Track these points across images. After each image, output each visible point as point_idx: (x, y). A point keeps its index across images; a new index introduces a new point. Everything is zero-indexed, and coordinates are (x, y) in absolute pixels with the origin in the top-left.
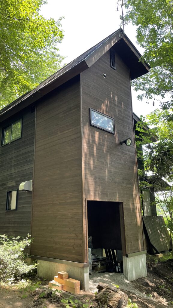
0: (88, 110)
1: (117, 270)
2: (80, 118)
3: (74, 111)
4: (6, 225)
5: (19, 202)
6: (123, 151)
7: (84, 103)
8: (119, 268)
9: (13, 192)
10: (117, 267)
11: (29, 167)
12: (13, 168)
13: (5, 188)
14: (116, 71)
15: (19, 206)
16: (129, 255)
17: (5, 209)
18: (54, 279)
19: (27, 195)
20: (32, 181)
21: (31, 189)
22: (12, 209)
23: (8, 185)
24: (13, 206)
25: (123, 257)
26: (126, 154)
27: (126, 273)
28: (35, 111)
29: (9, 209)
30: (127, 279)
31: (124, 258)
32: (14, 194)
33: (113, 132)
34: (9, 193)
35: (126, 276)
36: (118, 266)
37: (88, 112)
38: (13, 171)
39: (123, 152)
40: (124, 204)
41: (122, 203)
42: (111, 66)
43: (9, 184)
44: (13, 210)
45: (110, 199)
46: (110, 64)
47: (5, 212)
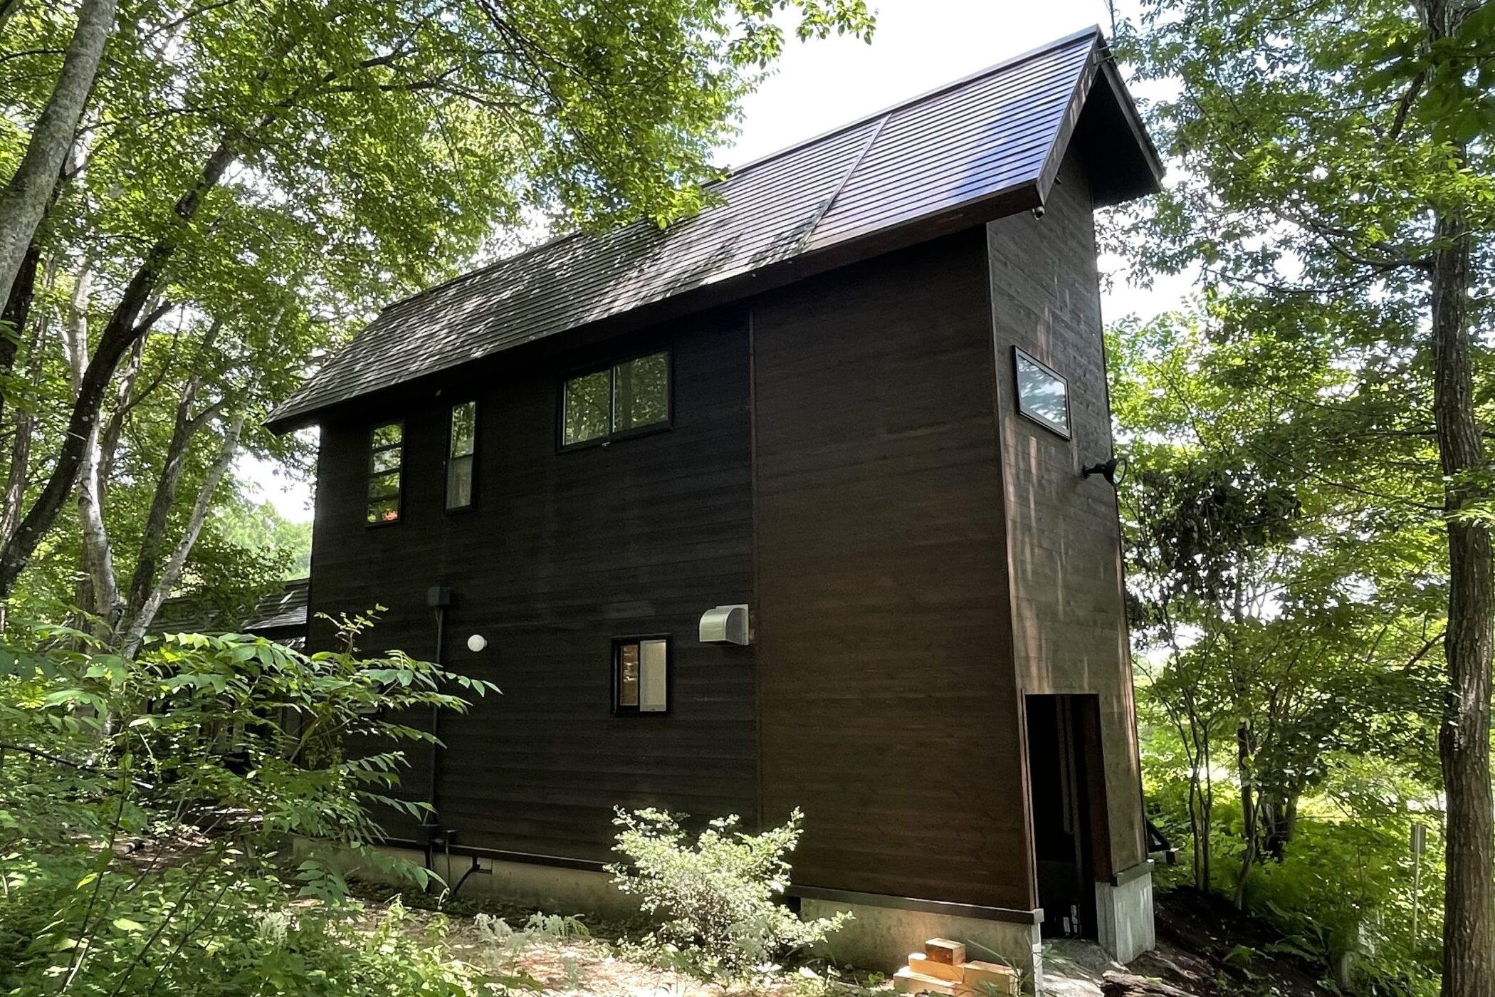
0: (1007, 354)
1: (1067, 928)
6: (1090, 501)
7: (1000, 329)
8: (1075, 920)
9: (643, 643)
10: (1066, 919)
12: (633, 547)
13: (598, 625)
15: (682, 700)
16: (1118, 878)
17: (608, 706)
18: (907, 964)
19: (730, 662)
20: (745, 607)
21: (745, 640)
22: (643, 709)
23: (614, 615)
25: (1097, 884)
27: (1111, 939)
30: (1116, 960)
31: (1100, 890)
33: (1066, 433)
34: (626, 645)
35: (1111, 949)
36: (1070, 916)
37: (1011, 362)
38: (636, 560)
39: (1090, 508)
40: (1101, 699)
41: (1096, 697)
43: (619, 610)
44: (654, 715)
47: (603, 716)
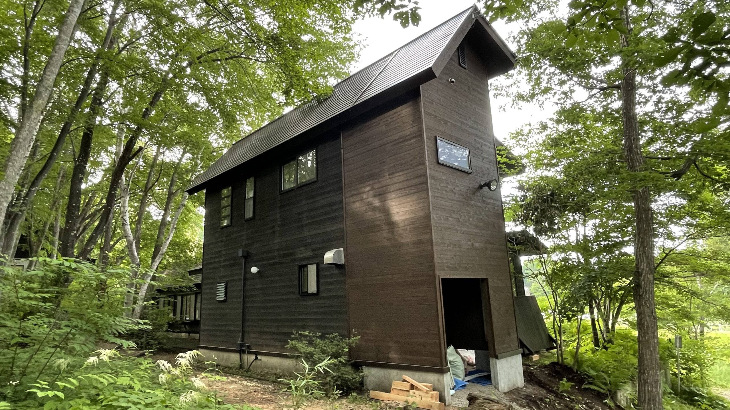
0: (433, 139)
2: (424, 153)
3: (412, 141)
4: (300, 317)
5: (321, 281)
6: (484, 199)
7: (429, 129)
9: (309, 266)
11: (335, 228)
12: (305, 228)
13: (294, 260)
14: (467, 71)
15: (322, 287)
16: (499, 356)
17: (298, 292)
19: (335, 271)
20: (342, 249)
21: (342, 262)
22: (309, 292)
23: (299, 256)
24: (312, 288)
25: (491, 359)
26: (488, 204)
27: (497, 382)
28: (339, 137)
29: (303, 293)
30: (498, 390)
31: (492, 361)
32: (312, 270)
33: (469, 171)
34: (303, 268)
35: (497, 386)
37: (434, 142)
38: (306, 234)
39: (484, 201)
41: (486, 280)
42: (460, 64)
43: (301, 254)
44: (313, 294)
45: (471, 275)
46: (457, 60)
47: (297, 296)
